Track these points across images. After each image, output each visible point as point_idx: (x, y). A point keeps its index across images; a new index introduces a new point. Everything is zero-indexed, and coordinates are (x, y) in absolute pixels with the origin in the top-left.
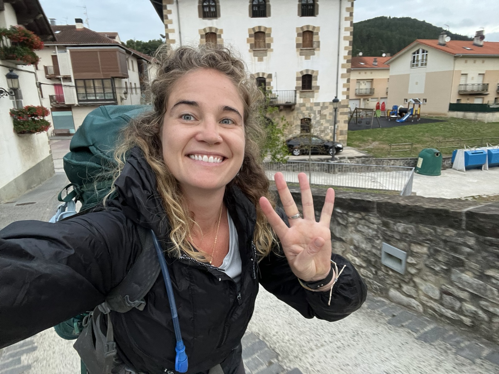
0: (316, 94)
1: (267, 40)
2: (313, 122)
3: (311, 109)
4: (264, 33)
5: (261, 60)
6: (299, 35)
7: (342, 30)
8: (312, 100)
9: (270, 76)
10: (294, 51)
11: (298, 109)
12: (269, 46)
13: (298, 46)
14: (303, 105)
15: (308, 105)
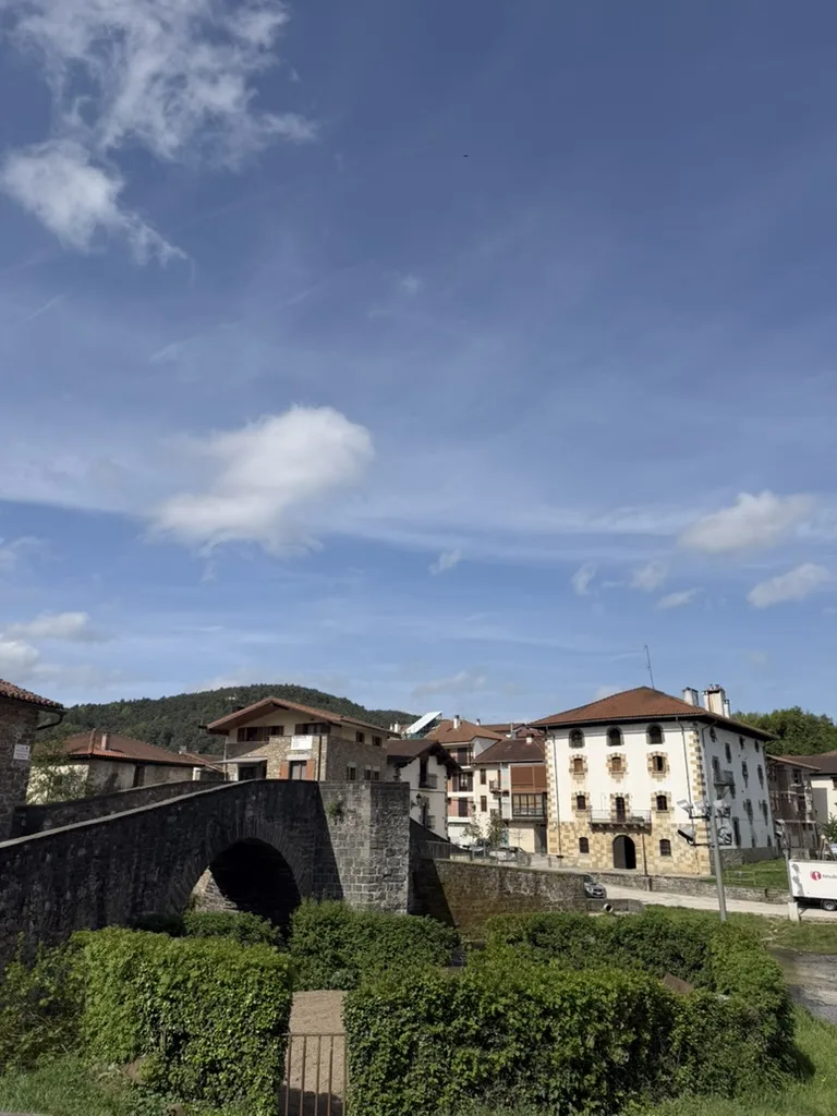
0: (671, 815)
1: (623, 765)
2: (672, 844)
3: (668, 830)
4: (619, 758)
5: (618, 781)
6: (649, 760)
7: (688, 755)
8: (668, 821)
9: (627, 796)
10: (647, 775)
11: (656, 830)
12: (624, 769)
13: (650, 769)
14: (660, 826)
15: (665, 826)
